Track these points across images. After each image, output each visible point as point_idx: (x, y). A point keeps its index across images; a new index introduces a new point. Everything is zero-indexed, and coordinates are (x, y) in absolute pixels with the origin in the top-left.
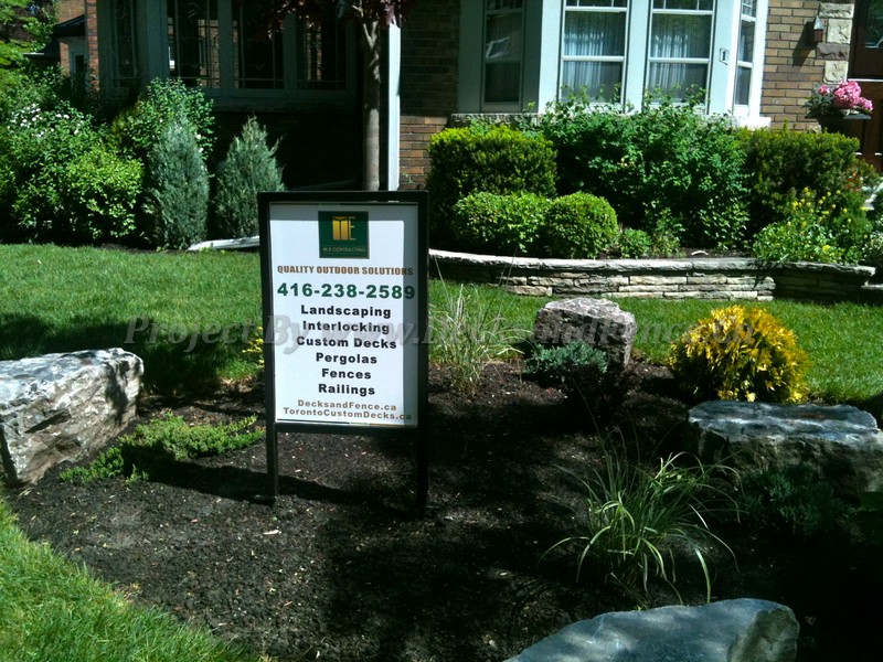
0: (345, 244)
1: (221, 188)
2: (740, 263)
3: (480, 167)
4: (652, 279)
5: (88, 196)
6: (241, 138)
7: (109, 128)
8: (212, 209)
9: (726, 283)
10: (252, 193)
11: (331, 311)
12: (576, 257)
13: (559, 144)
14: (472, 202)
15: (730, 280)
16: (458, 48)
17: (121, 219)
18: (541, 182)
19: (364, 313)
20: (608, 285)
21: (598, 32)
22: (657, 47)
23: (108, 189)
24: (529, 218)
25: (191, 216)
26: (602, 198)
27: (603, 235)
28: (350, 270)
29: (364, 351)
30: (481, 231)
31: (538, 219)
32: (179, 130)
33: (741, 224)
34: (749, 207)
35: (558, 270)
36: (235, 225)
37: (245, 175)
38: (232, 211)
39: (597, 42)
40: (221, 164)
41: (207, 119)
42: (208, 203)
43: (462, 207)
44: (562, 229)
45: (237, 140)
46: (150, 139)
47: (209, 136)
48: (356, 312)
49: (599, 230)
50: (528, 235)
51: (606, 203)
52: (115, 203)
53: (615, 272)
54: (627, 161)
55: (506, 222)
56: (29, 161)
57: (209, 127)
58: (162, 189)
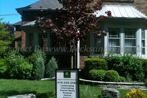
0: (67, 76)
1: (47, 69)
2: (142, 83)
3: (93, 65)
4: (126, 86)
5: (23, 71)
6: (51, 60)
7: (27, 58)
8: (45, 73)
9: (140, 87)
10: (53, 70)
11: (65, 86)
12: (111, 82)
13: (108, 61)
14: (92, 71)
15: (141, 87)
16: (90, 44)
17: (29, 74)
18: (105, 68)
19: (70, 86)
20: (117, 87)
21: (115, 42)
22: (126, 44)
23: (27, 69)
24: (102, 74)
25: (41, 74)
26: (116, 71)
27: (116, 78)
28: (68, 80)
29: (70, 92)
30: (94, 77)
31: (104, 74)
32: (40, 58)
33: (143, 76)
34: (144, 73)
35: (108, 84)
36: (49, 75)
37: (51, 66)
38: (49, 73)
39: (115, 44)
40: (47, 64)
41: (45, 57)
42: (44, 71)
43: (90, 72)
44: (108, 76)
45: (50, 60)
46: (35, 60)
47: (45, 59)
48: (69, 86)
49: (115, 77)
50: (102, 77)
51: (117, 72)
52: (28, 72)
53: (118, 85)
54: (120, 65)
55: (98, 75)
56: (13, 64)
57: (45, 58)
58: (36, 69)
